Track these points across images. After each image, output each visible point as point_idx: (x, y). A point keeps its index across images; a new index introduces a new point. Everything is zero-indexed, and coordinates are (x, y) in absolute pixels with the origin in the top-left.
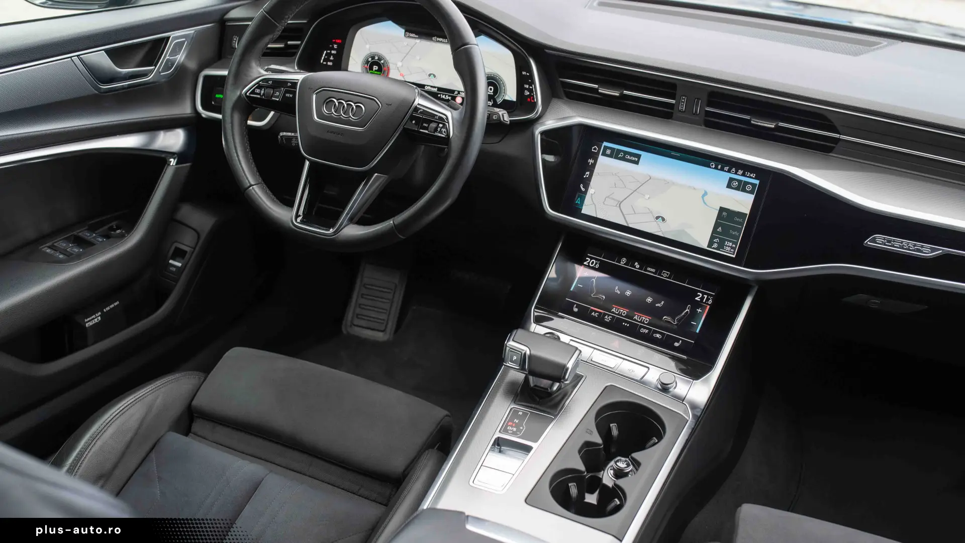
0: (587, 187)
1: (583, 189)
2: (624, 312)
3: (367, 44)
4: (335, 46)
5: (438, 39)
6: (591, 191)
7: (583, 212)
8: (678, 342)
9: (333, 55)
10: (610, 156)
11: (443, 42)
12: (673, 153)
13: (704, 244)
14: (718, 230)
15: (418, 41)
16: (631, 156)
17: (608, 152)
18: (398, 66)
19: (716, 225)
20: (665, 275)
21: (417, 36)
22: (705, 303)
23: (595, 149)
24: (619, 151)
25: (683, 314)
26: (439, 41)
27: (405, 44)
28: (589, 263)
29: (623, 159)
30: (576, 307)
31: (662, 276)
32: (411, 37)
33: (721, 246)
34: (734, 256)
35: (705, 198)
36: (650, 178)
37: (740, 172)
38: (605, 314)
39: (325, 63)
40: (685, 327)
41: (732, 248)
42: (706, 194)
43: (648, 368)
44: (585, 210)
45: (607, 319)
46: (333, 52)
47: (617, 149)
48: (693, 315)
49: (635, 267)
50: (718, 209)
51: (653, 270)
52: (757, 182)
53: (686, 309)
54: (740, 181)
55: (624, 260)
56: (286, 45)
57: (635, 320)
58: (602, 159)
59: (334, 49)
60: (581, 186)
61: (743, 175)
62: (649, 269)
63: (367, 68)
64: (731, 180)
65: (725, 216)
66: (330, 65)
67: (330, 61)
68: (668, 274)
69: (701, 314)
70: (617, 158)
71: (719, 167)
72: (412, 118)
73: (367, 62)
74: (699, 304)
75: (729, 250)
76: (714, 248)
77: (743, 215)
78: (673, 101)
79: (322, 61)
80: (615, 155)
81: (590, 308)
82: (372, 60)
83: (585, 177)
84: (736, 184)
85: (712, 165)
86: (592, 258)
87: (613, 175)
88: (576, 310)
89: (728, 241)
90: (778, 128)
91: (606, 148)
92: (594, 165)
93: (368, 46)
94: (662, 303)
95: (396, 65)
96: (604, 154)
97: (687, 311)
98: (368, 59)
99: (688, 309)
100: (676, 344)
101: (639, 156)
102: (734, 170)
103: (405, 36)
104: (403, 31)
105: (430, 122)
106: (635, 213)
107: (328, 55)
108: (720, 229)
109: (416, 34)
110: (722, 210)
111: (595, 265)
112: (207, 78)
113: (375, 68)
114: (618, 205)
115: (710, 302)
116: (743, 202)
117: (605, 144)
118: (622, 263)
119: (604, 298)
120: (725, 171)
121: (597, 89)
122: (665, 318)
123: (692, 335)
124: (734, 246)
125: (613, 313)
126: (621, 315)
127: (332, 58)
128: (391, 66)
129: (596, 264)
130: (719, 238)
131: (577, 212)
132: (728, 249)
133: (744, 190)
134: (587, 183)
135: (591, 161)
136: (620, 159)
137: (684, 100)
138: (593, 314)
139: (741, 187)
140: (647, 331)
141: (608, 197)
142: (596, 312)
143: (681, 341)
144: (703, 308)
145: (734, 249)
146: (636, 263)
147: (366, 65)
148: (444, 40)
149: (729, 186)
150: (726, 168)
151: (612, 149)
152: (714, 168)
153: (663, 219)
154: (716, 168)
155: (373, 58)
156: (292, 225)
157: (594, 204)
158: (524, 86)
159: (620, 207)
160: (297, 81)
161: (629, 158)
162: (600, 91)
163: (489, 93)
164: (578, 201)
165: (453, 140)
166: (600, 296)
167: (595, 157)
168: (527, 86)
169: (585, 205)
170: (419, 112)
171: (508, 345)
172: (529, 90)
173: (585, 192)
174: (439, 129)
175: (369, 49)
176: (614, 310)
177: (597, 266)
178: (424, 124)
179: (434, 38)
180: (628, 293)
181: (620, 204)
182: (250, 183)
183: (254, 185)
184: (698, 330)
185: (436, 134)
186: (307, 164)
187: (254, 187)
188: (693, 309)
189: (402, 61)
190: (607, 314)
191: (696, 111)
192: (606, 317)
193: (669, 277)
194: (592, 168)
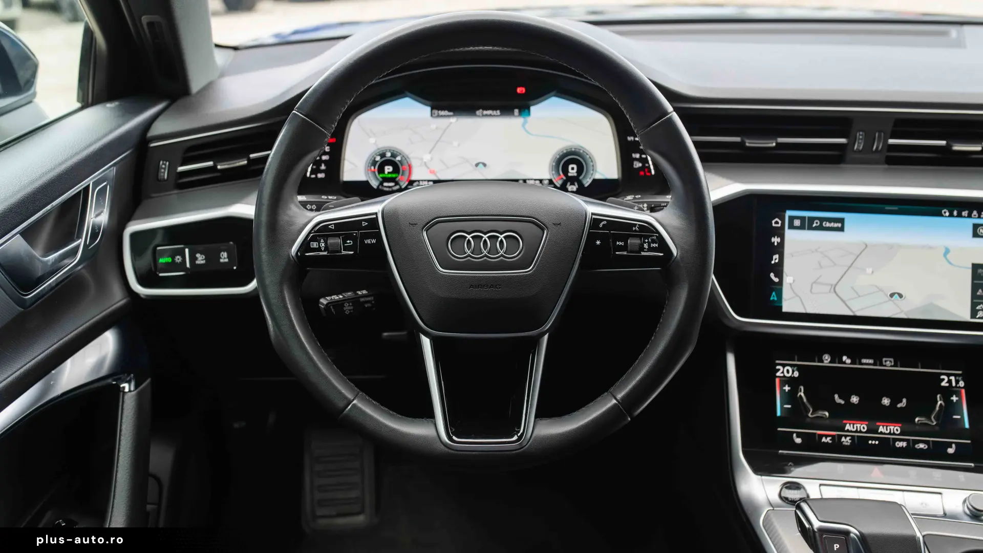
0: (780, 275)
1: (776, 280)
2: (862, 427)
3: (370, 137)
4: (327, 149)
5: (485, 112)
6: (788, 280)
7: (785, 309)
8: (951, 447)
9: (325, 162)
10: (802, 227)
11: (495, 115)
12: (888, 208)
13: (965, 315)
14: (978, 293)
15: (453, 120)
16: (830, 222)
17: (797, 223)
18: (425, 160)
19: (974, 288)
20: (888, 364)
21: (451, 113)
22: (956, 387)
23: (777, 223)
24: (812, 220)
25: (937, 408)
26: (486, 115)
27: (433, 126)
28: (783, 372)
29: (821, 228)
30: (798, 437)
31: (885, 366)
32: (442, 116)
35: (948, 256)
36: (866, 246)
38: (840, 437)
39: (313, 176)
40: (947, 425)
42: (947, 251)
43: (940, 493)
44: (787, 307)
45: (846, 441)
46: (325, 158)
47: (809, 217)
48: (950, 408)
49: (844, 363)
50: (970, 266)
51: (871, 361)
53: (937, 402)
55: (827, 358)
56: (249, 160)
57: (881, 433)
58: (789, 234)
59: (326, 154)
60: (772, 275)
62: (864, 361)
63: (374, 172)
64: (976, 227)
66: (321, 178)
67: (321, 172)
68: (891, 361)
69: (959, 402)
70: (810, 228)
71: (955, 213)
72: (591, 237)
73: (374, 163)
74: (948, 392)
76: (979, 318)
78: (843, 141)
79: (308, 175)
80: (807, 225)
81: (815, 434)
82: (381, 158)
83: (773, 262)
85: (945, 212)
86: (784, 366)
87: (813, 252)
88: (798, 441)
91: (792, 219)
92: (781, 244)
93: (372, 140)
94: (904, 400)
95: (422, 159)
96: (792, 227)
97: (941, 404)
98: (375, 158)
99: (940, 400)
100: (951, 451)
101: (842, 221)
102: (975, 213)
103: (432, 115)
104: (428, 109)
106: (859, 296)
107: (317, 163)
108: (980, 292)
109: (449, 110)
110: (975, 267)
111: (793, 373)
112: (134, 236)
113: (388, 169)
114: (832, 290)
115: (962, 384)
117: (789, 213)
118: (825, 362)
119: (827, 414)
120: (965, 217)
121: (743, 143)
122: (918, 421)
123: (960, 432)
125: (848, 431)
126: (861, 432)
127: (323, 167)
128: (414, 163)
129: (793, 372)
131: (776, 312)
134: (779, 269)
135: (776, 240)
136: (816, 228)
137: (860, 135)
138: (824, 440)
140: (904, 444)
141: (815, 282)
142: (827, 436)
143: (954, 446)
144: (958, 394)
146: (845, 358)
147: (373, 168)
148: (495, 112)
149: (976, 235)
150: (965, 213)
151: (802, 219)
152: (949, 216)
153: (901, 296)
154: (951, 215)
155: (383, 155)
156: (442, 447)
157: (797, 295)
158: (634, 155)
159: (835, 292)
160: (374, 216)
161: (828, 225)
162: (747, 144)
163: (570, 175)
164: (774, 297)
165: (682, 257)
166: (820, 413)
167: (780, 233)
168: (638, 156)
169: (785, 300)
170: (601, 225)
171: (816, 530)
172: (640, 160)
173: (781, 283)
174: (646, 246)
175: (375, 144)
176: (848, 427)
177: (796, 374)
178: (618, 243)
179: (479, 112)
180: (855, 399)
181: (834, 288)
182: (346, 398)
183: (353, 400)
184: (967, 426)
185: (643, 254)
186: (426, 342)
187: (355, 402)
188: (947, 399)
189: (430, 153)
190: (842, 436)
191: (877, 147)
192: (843, 439)
193: (895, 365)
194: (781, 247)
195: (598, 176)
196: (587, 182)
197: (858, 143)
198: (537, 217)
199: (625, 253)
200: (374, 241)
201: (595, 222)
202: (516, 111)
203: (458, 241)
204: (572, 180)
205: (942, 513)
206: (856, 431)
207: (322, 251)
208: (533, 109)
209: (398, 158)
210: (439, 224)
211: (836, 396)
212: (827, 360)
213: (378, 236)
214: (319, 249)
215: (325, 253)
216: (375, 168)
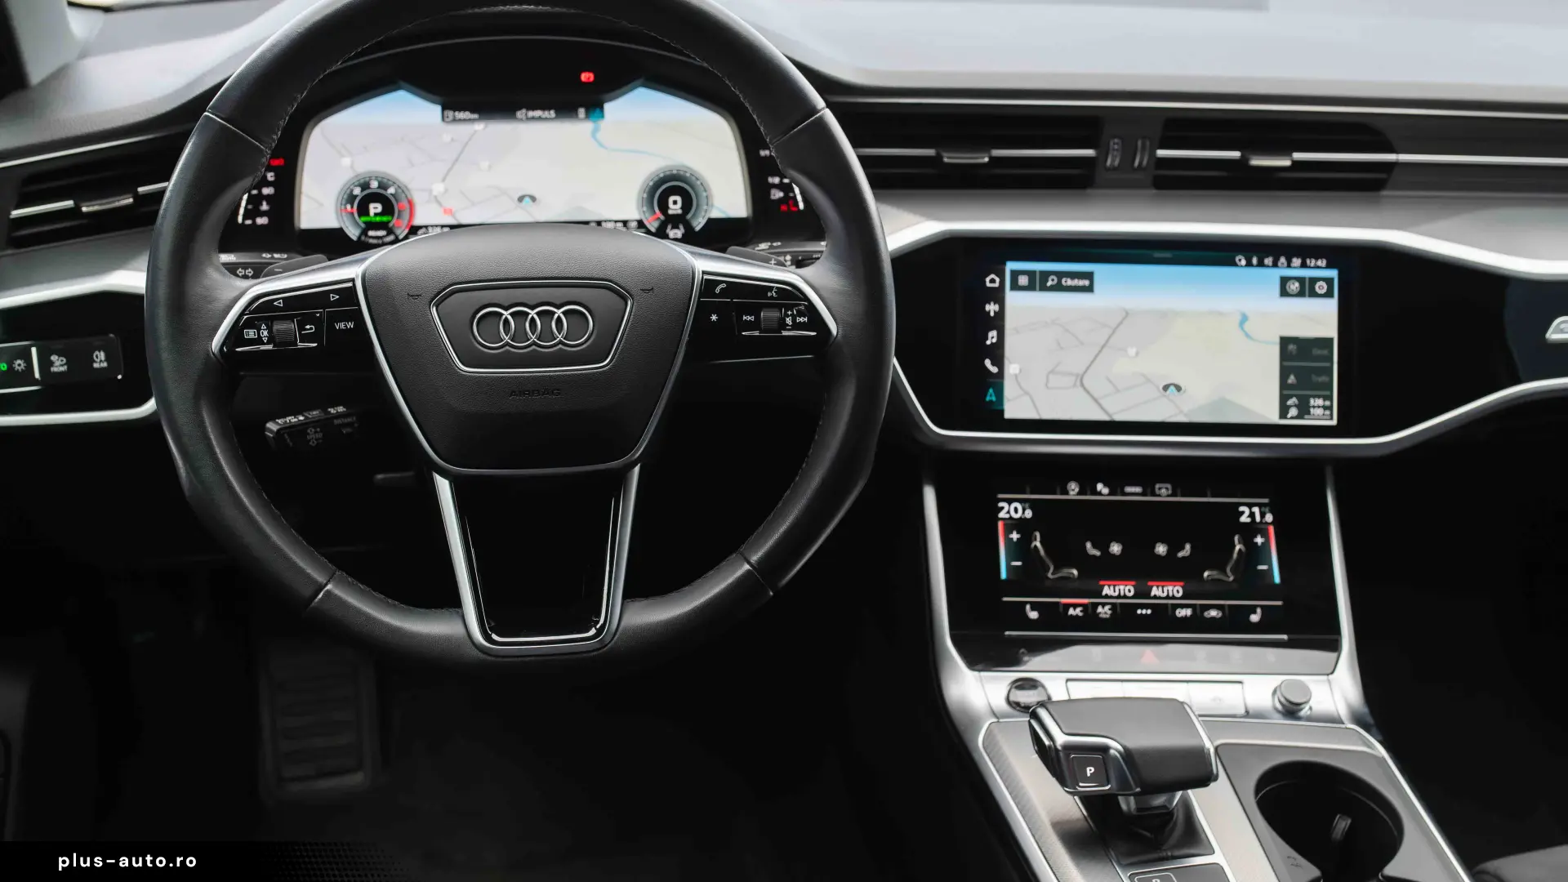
0: (999, 361)
1: (994, 370)
2: (1127, 589)
3: (342, 156)
4: (270, 176)
5: (531, 114)
6: (1011, 369)
7: (1008, 415)
8: (1255, 612)
9: (268, 198)
10: (1030, 287)
11: (546, 118)
12: (1158, 254)
13: (1272, 416)
14: (1290, 381)
15: (479, 126)
16: (1073, 278)
17: (1023, 280)
18: (435, 193)
19: (1284, 373)
20: (1164, 492)
21: (476, 116)
22: (1261, 522)
23: (993, 281)
24: (1045, 275)
25: (1235, 555)
26: (533, 118)
27: (447, 138)
28: (1008, 512)
29: (1058, 288)
30: (1033, 609)
31: (1159, 496)
32: (460, 120)
33: (1304, 410)
34: (1334, 422)
35: (1247, 326)
36: (1127, 313)
37: (1297, 262)
38: (1096, 605)
39: (249, 222)
40: (1251, 582)
41: (1325, 408)
42: (1244, 318)
43: (1240, 682)
44: (1011, 412)
45: (1104, 612)
46: (267, 191)
47: (1040, 272)
48: (1255, 554)
49: (1100, 494)
50: (1278, 340)
51: (1138, 489)
52: (1333, 273)
53: (1234, 546)
54: (1301, 280)
55: (1073, 488)
56: (136, 196)
57: (1155, 597)
58: (1012, 298)
59: (268, 184)
60: (988, 363)
61: (1304, 265)
62: (1129, 489)
63: (352, 214)
64: (1284, 281)
65: (1295, 352)
66: (262, 225)
67: (263, 214)
68: (1167, 489)
69: (1266, 544)
70: (1044, 288)
71: (1255, 261)
72: (703, 310)
73: (351, 198)
74: (1253, 529)
75: (1323, 413)
76: (1292, 418)
77: (1326, 342)
78: (1090, 152)
79: (240, 219)
80: (1038, 283)
81: (1058, 603)
82: (362, 190)
83: (988, 342)
84: (1294, 287)
85: (1240, 260)
86: (1010, 501)
87: (1048, 325)
88: (1034, 615)
89: (1315, 397)
90: (1298, 165)
91: (1015, 274)
92: (1001, 314)
93: (346, 161)
94: (1188, 547)
95: (431, 191)
96: (1015, 286)
97: (1240, 550)
98: (352, 191)
99: (1239, 543)
100: (1255, 618)
101: (1089, 276)
102: (1283, 260)
103: (443, 119)
104: (438, 108)
105: (755, 310)
106: (1118, 391)
107: (255, 201)
108: (1292, 379)
109: (472, 111)
110: (1285, 342)
111: (1023, 513)
113: (375, 208)
114: (1078, 383)
115: (1269, 518)
116: (1320, 318)
117: (1011, 266)
118: (1072, 493)
119: (1075, 572)
120: (1268, 266)
121: (939, 157)
122: (1208, 576)
123: (1270, 591)
124: (1328, 403)
125: (1107, 596)
126: (1125, 597)
127: (265, 207)
128: (418, 198)
129: (1024, 510)
130: (1297, 396)
131: (995, 419)
132: (1319, 412)
133: (1313, 294)
134: (997, 353)
135: (992, 308)
136: (1053, 289)
137: (1115, 144)
138: (1071, 612)
139: (1307, 289)
140: (1189, 612)
141: (1052, 372)
142: (1075, 606)
143: (1259, 610)
144: (1265, 535)
145: (1330, 408)
146: (1100, 486)
147: (349, 207)
148: (546, 112)
149: (1284, 293)
150: (1268, 261)
151: (1031, 274)
152: (1246, 266)
153: (1178, 388)
154: (1249, 264)
155: (365, 186)
156: (475, 652)
157: (1027, 393)
158: (771, 180)
159: (1082, 385)
160: (350, 284)
161: (1069, 282)
162: (946, 160)
163: (670, 212)
164: (991, 396)
165: (844, 336)
166: (1065, 572)
167: (998, 296)
168: (776, 180)
169: (1009, 400)
170: (718, 290)
171: (1059, 748)
172: (781, 186)
173: (1001, 374)
174: (789, 321)
175: (352, 167)
176: (1106, 591)
177: (1029, 514)
178: (744, 318)
179: (520, 114)
180: (1116, 548)
181: (1080, 380)
182: (315, 582)
183: (326, 585)
184: (1277, 579)
185: (785, 333)
186: (443, 486)
187: (329, 587)
188: (1248, 542)
189: (444, 180)
190: (1098, 604)
191: (1140, 163)
192: (1100, 609)
193: (1174, 494)
194: (998, 322)
195: (715, 214)
196: (699, 224)
197: (1113, 155)
198: (615, 280)
199: (756, 333)
200: (351, 325)
201: (709, 285)
202: (582, 112)
203: (491, 320)
204: (675, 221)
205: (1242, 711)
206: (1119, 597)
207: (263, 344)
208: (608, 107)
209: (391, 190)
210: (456, 295)
211: (1089, 545)
212: (1073, 490)
213: (358, 316)
214: (259, 341)
215: (270, 347)
216: (352, 207)
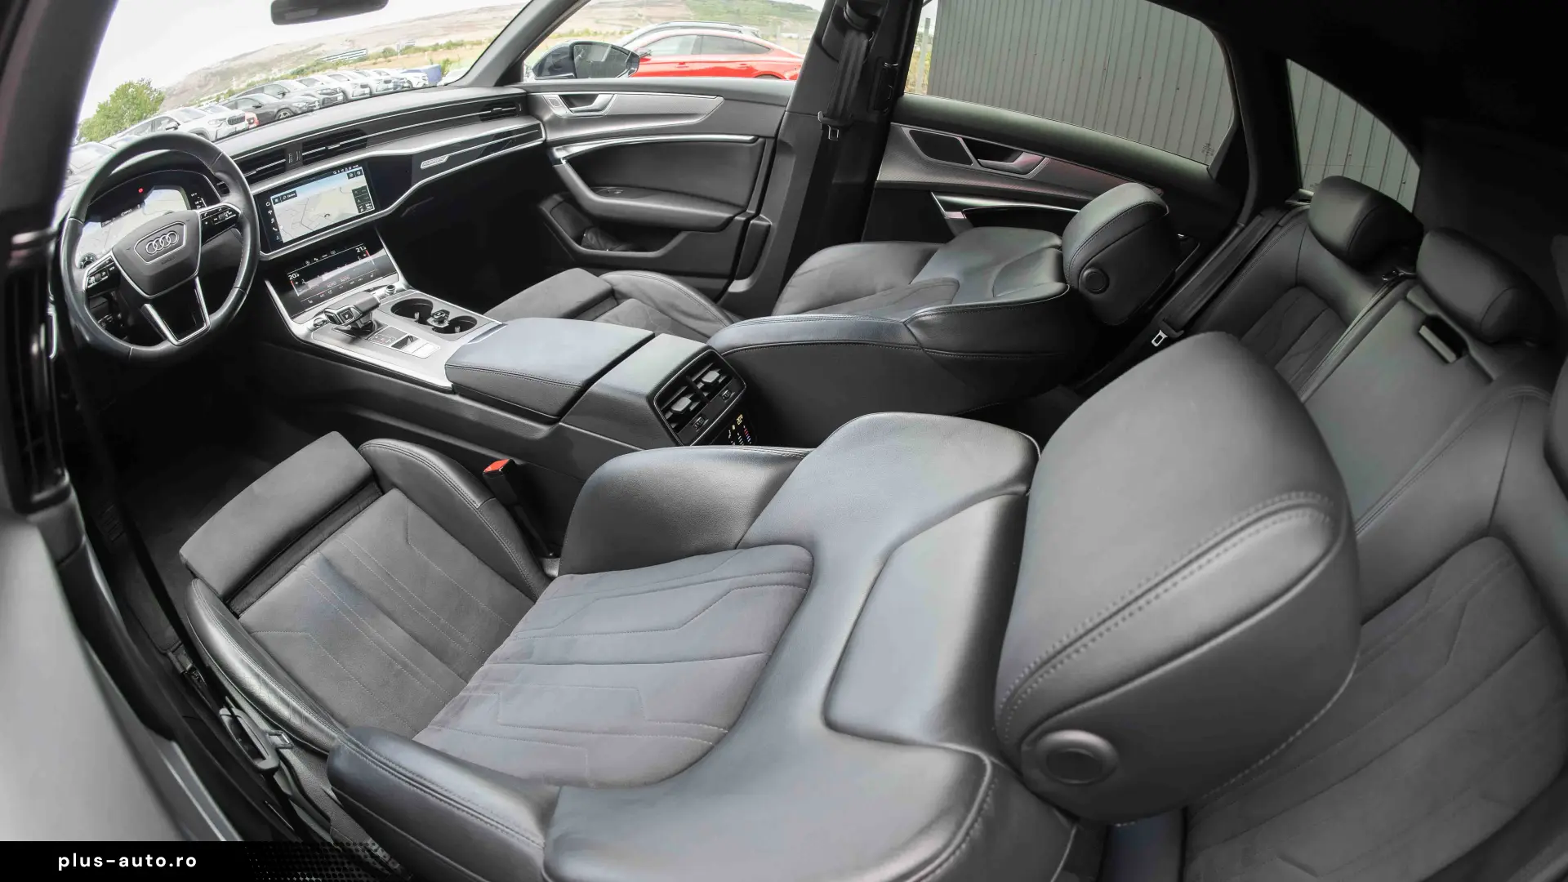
0: (277, 227)
1: (276, 229)
6: (281, 228)
7: (285, 241)
10: (278, 202)
12: (310, 179)
13: (357, 213)
16: (288, 195)
17: (276, 200)
19: (356, 200)
20: (334, 253)
24: (282, 196)
33: (365, 208)
34: (374, 209)
35: (341, 191)
36: (309, 199)
37: (350, 168)
42: (340, 189)
47: (280, 196)
50: (351, 192)
52: (361, 168)
54: (353, 173)
58: (275, 207)
60: (274, 228)
61: (352, 169)
64: (348, 174)
65: (358, 194)
71: (338, 172)
76: (362, 212)
77: (364, 188)
80: (281, 200)
83: (273, 222)
84: (351, 175)
85: (335, 172)
87: (286, 211)
89: (366, 203)
91: (274, 199)
92: (273, 213)
96: (275, 203)
101: (295, 192)
102: (346, 169)
106: (312, 222)
108: (359, 201)
110: (353, 191)
116: (361, 181)
117: (272, 197)
120: (342, 173)
124: (370, 204)
130: (361, 205)
131: (282, 244)
132: (369, 207)
133: (357, 175)
134: (276, 225)
135: (270, 212)
136: (286, 199)
137: (290, 155)
139: (355, 174)
141: (291, 224)
145: (372, 205)
149: (349, 178)
150: (342, 171)
151: (278, 198)
152: (336, 175)
153: (329, 215)
157: (288, 233)
159: (303, 225)
161: (290, 197)
164: (278, 238)
167: (271, 208)
169: (284, 237)
173: (279, 231)
179: (122, 215)
181: (301, 223)
191: (298, 159)
194: (273, 215)
197: (290, 159)
208: (146, 201)
